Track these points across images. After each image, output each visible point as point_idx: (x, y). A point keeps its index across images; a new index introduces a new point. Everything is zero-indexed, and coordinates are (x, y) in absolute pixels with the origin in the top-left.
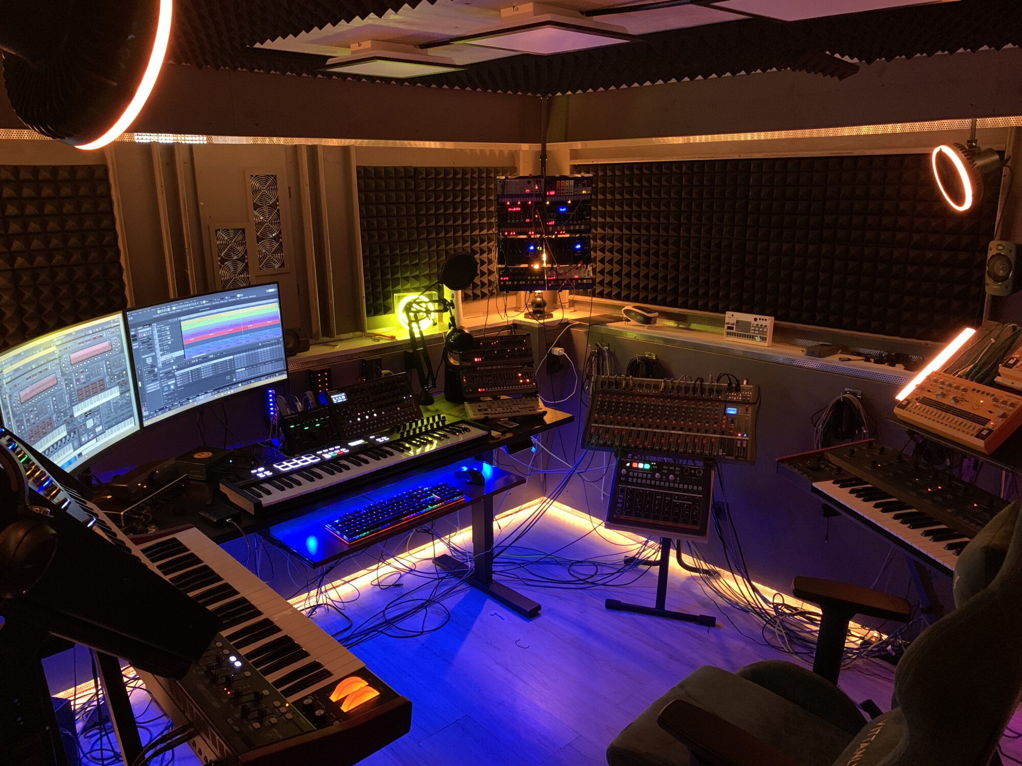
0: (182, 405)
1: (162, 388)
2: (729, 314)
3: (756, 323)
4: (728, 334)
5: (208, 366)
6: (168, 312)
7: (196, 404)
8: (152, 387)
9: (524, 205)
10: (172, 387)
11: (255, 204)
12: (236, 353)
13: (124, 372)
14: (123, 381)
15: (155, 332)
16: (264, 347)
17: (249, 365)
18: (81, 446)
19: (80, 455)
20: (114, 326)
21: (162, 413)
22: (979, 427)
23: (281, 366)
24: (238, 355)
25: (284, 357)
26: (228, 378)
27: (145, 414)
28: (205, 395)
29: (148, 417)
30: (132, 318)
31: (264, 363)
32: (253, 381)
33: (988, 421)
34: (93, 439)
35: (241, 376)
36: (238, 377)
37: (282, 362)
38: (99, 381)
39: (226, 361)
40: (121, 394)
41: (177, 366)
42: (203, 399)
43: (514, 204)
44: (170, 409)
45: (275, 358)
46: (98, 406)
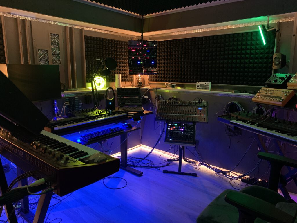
2: (197, 82)
3: (206, 84)
4: (197, 88)
9: (136, 49)
11: (52, 43)
22: (279, 99)
33: (282, 97)
43: (133, 49)
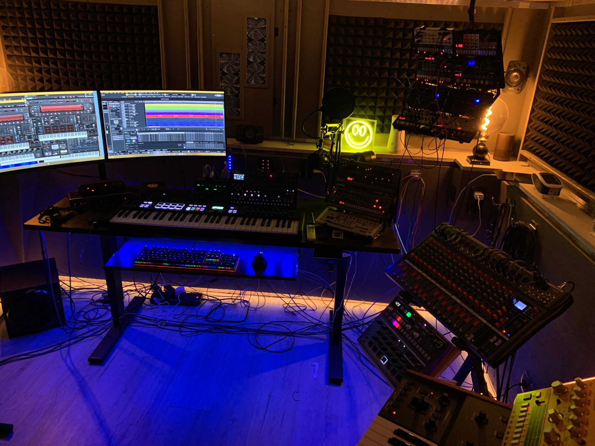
0: (141, 153)
1: (126, 140)
5: (165, 135)
6: (134, 96)
7: (152, 155)
8: (116, 138)
10: (134, 141)
12: (188, 131)
13: (94, 125)
14: (91, 129)
15: (123, 106)
16: (209, 131)
17: (197, 140)
18: (43, 157)
19: (42, 161)
20: (87, 98)
21: (124, 154)
23: (222, 146)
24: (189, 133)
25: (224, 141)
26: (180, 145)
27: (109, 151)
28: (161, 151)
29: (112, 154)
30: (104, 95)
31: (209, 142)
32: (199, 151)
34: (57, 155)
35: (190, 146)
36: (187, 146)
37: (223, 144)
38: (68, 126)
39: (179, 134)
40: (88, 136)
41: (139, 130)
42: (158, 153)
44: (130, 153)
45: (217, 141)
46: (66, 140)
